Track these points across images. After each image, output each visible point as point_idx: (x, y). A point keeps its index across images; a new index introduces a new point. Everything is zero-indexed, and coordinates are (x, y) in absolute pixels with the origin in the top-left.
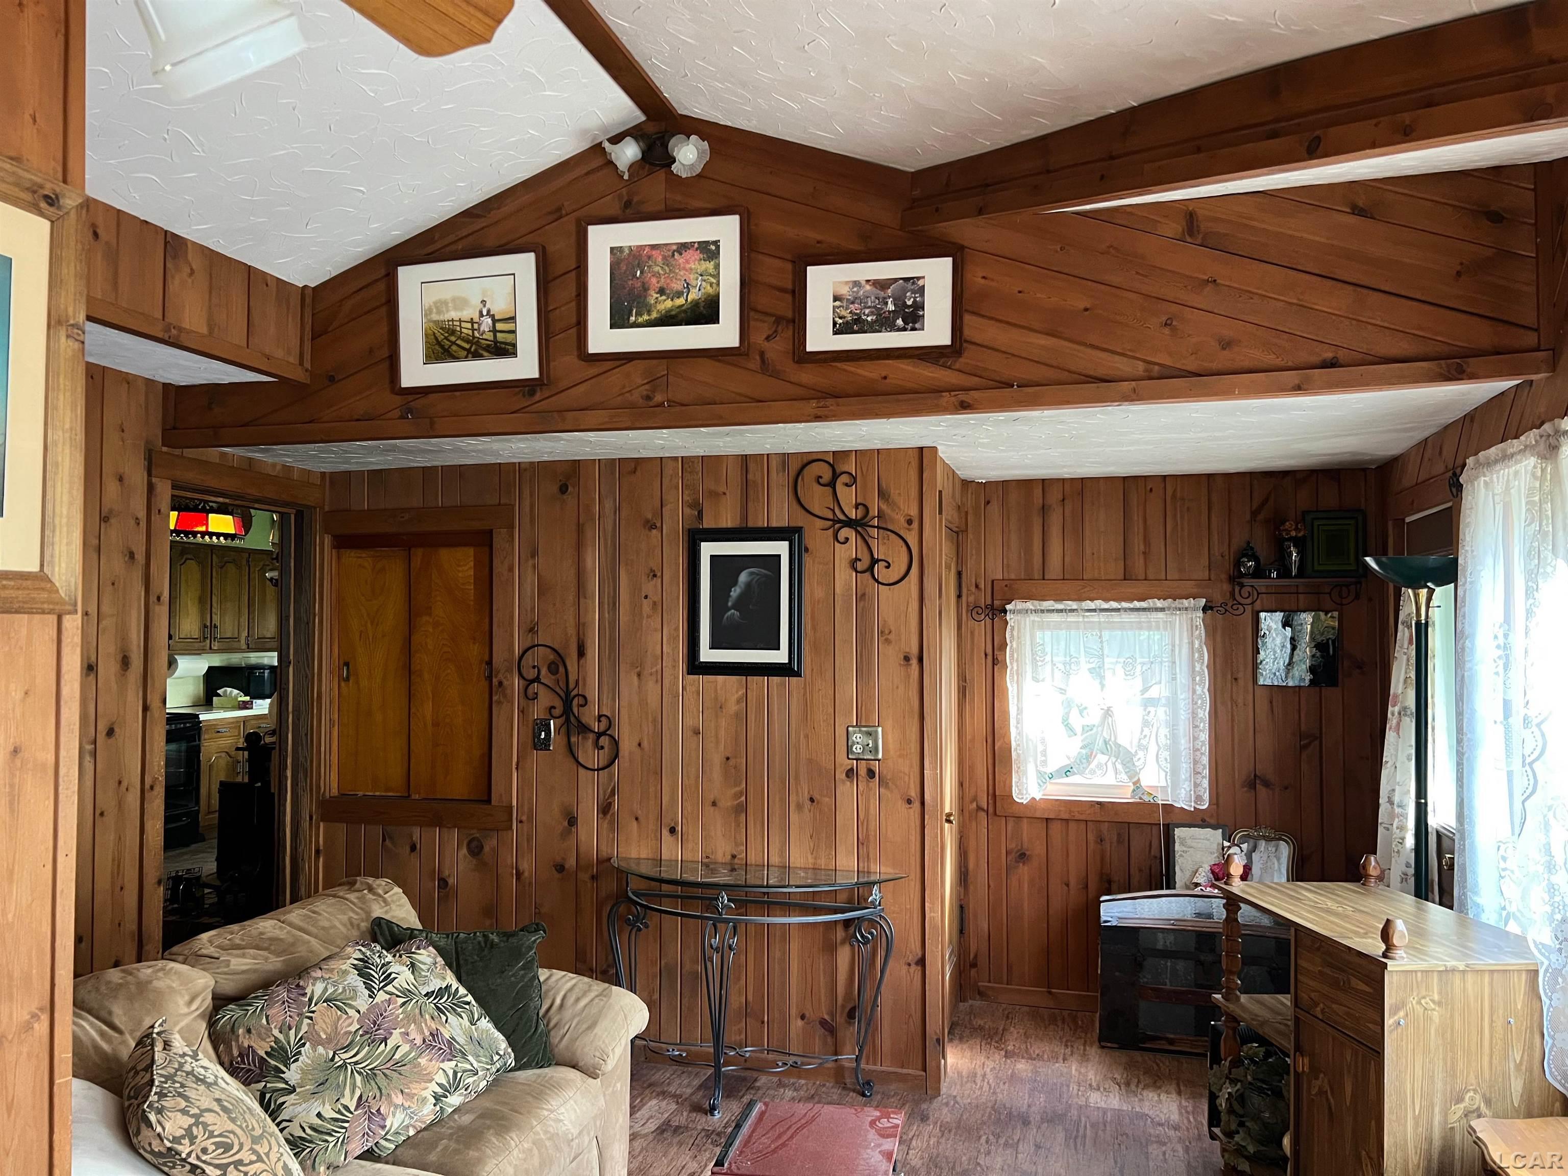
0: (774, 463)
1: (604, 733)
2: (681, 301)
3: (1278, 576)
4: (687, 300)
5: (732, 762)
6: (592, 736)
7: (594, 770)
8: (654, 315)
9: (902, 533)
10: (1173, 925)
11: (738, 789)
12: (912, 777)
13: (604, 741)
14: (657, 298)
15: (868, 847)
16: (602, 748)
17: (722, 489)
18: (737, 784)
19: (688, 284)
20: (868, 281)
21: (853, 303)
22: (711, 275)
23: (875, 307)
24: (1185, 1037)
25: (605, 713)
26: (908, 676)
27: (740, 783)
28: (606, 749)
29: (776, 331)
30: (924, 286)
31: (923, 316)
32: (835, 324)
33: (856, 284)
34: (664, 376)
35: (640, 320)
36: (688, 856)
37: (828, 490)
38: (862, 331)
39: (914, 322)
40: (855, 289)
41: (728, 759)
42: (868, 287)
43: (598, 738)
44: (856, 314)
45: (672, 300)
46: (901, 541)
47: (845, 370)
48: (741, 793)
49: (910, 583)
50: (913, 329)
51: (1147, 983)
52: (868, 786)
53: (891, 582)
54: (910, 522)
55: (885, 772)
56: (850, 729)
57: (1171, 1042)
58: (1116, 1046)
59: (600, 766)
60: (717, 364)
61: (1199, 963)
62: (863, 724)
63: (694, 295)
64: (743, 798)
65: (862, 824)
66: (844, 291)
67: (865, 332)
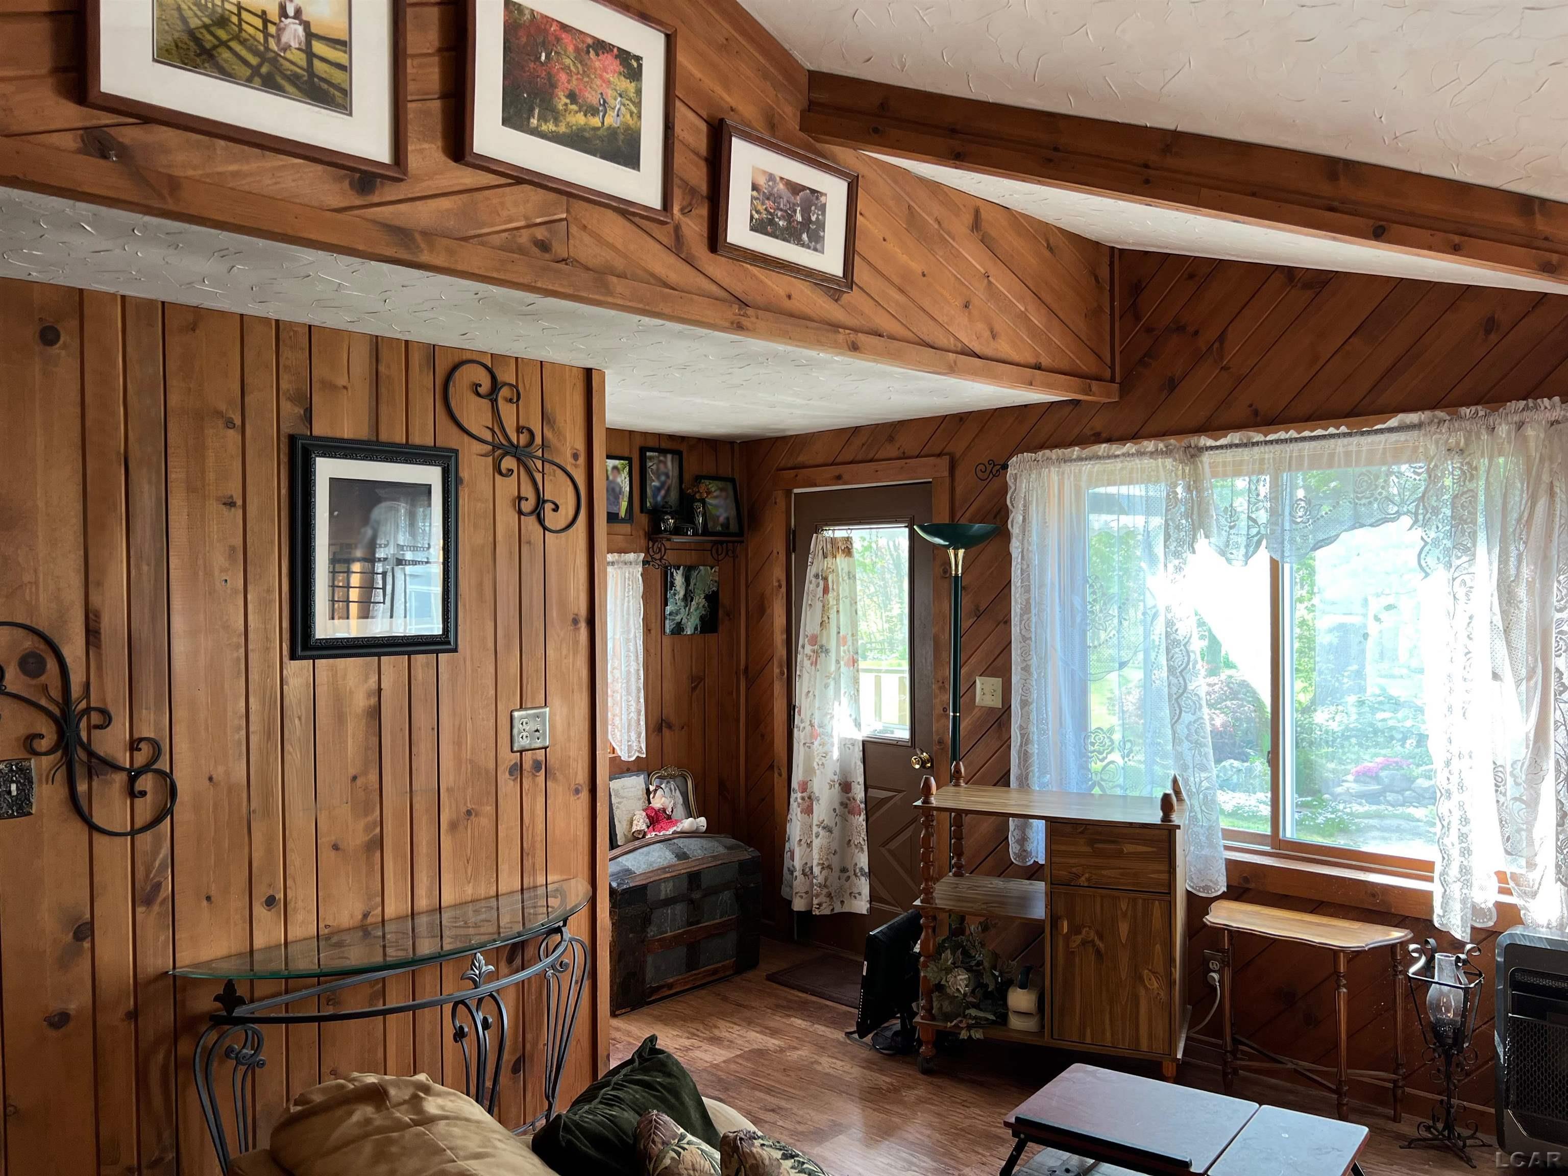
0: (416, 358)
1: (146, 768)
2: (595, 121)
3: (693, 535)
4: (603, 123)
5: (359, 782)
6: (120, 779)
7: (125, 834)
8: (562, 129)
9: (569, 468)
10: (669, 872)
11: (370, 819)
12: (580, 761)
13: (146, 782)
14: (566, 104)
15: (533, 857)
16: (143, 794)
17: (342, 381)
18: (367, 812)
19: (605, 101)
20: (782, 178)
21: (768, 199)
22: (631, 100)
23: (786, 211)
24: (680, 977)
25: (145, 734)
26: (576, 642)
27: (373, 811)
28: (148, 796)
29: (690, 204)
30: (825, 204)
31: (824, 237)
32: (752, 217)
33: (771, 177)
34: (561, 220)
35: (544, 128)
36: (295, 932)
37: (485, 404)
38: (773, 235)
39: (817, 242)
40: (770, 183)
41: (354, 778)
42: (781, 186)
43: (132, 780)
44: (771, 214)
45: (585, 115)
46: (568, 480)
47: (757, 278)
48: (375, 823)
49: (577, 530)
50: (815, 250)
51: (654, 936)
52: (534, 781)
53: (558, 528)
54: (575, 456)
55: (553, 761)
56: (516, 714)
57: (670, 986)
58: (629, 1009)
59: (139, 824)
60: (628, 224)
61: (691, 902)
62: (529, 706)
63: (611, 120)
64: (378, 830)
65: (528, 830)
66: (762, 181)
67: (777, 237)
